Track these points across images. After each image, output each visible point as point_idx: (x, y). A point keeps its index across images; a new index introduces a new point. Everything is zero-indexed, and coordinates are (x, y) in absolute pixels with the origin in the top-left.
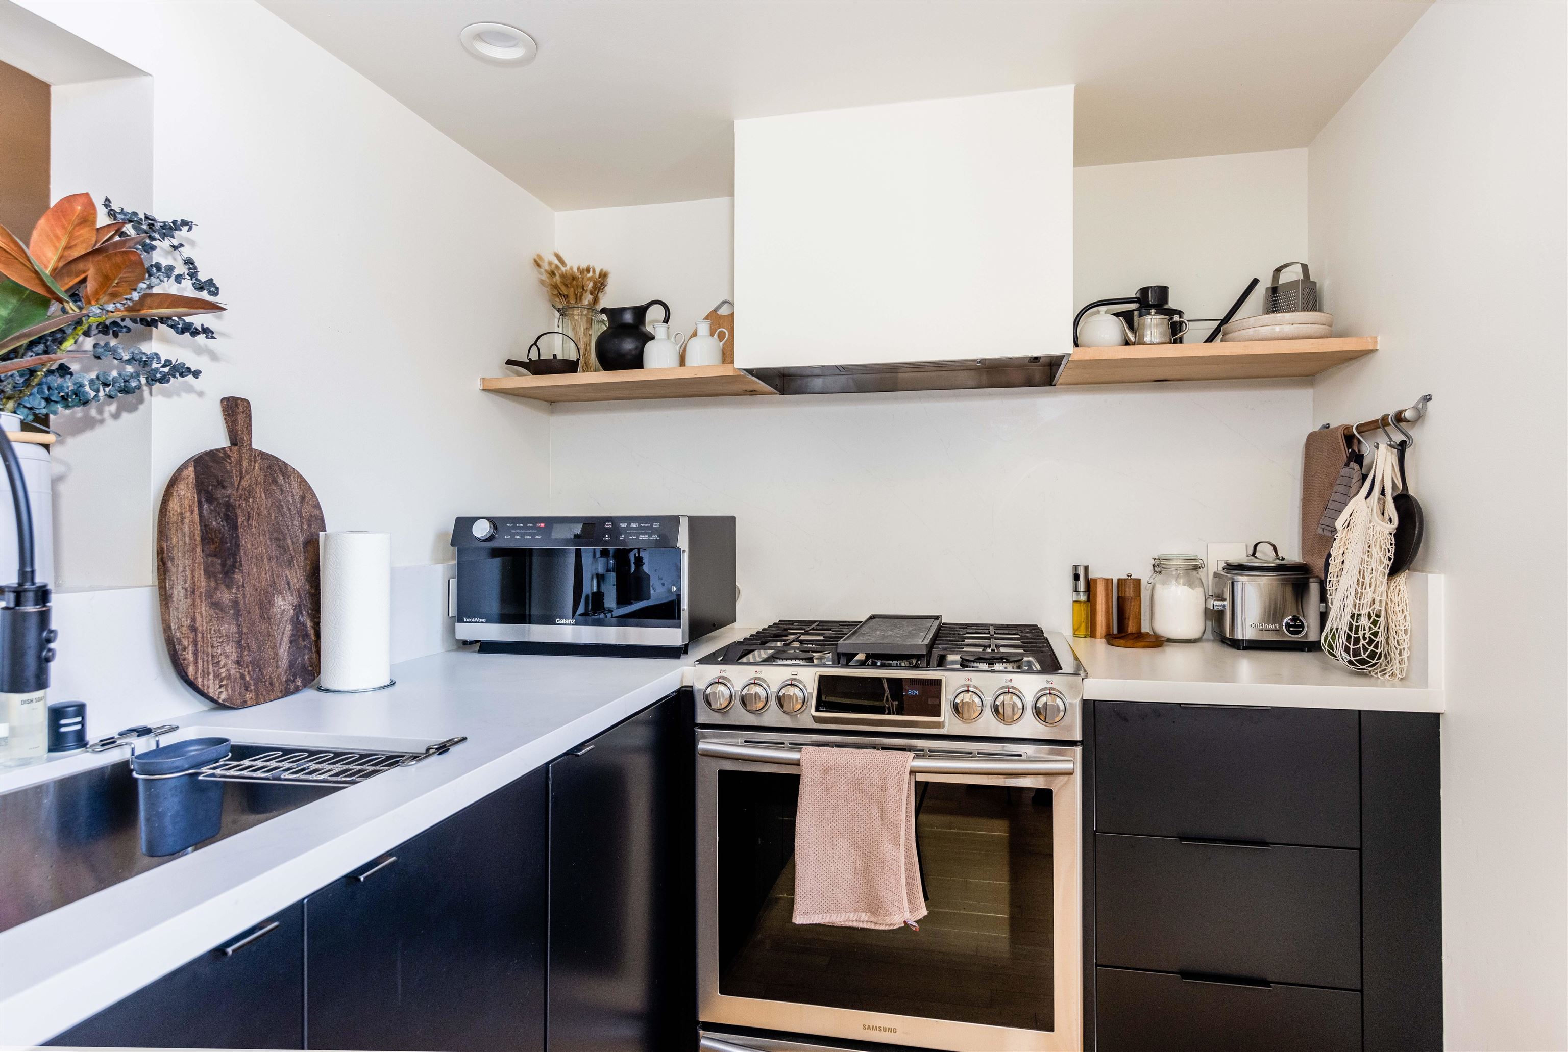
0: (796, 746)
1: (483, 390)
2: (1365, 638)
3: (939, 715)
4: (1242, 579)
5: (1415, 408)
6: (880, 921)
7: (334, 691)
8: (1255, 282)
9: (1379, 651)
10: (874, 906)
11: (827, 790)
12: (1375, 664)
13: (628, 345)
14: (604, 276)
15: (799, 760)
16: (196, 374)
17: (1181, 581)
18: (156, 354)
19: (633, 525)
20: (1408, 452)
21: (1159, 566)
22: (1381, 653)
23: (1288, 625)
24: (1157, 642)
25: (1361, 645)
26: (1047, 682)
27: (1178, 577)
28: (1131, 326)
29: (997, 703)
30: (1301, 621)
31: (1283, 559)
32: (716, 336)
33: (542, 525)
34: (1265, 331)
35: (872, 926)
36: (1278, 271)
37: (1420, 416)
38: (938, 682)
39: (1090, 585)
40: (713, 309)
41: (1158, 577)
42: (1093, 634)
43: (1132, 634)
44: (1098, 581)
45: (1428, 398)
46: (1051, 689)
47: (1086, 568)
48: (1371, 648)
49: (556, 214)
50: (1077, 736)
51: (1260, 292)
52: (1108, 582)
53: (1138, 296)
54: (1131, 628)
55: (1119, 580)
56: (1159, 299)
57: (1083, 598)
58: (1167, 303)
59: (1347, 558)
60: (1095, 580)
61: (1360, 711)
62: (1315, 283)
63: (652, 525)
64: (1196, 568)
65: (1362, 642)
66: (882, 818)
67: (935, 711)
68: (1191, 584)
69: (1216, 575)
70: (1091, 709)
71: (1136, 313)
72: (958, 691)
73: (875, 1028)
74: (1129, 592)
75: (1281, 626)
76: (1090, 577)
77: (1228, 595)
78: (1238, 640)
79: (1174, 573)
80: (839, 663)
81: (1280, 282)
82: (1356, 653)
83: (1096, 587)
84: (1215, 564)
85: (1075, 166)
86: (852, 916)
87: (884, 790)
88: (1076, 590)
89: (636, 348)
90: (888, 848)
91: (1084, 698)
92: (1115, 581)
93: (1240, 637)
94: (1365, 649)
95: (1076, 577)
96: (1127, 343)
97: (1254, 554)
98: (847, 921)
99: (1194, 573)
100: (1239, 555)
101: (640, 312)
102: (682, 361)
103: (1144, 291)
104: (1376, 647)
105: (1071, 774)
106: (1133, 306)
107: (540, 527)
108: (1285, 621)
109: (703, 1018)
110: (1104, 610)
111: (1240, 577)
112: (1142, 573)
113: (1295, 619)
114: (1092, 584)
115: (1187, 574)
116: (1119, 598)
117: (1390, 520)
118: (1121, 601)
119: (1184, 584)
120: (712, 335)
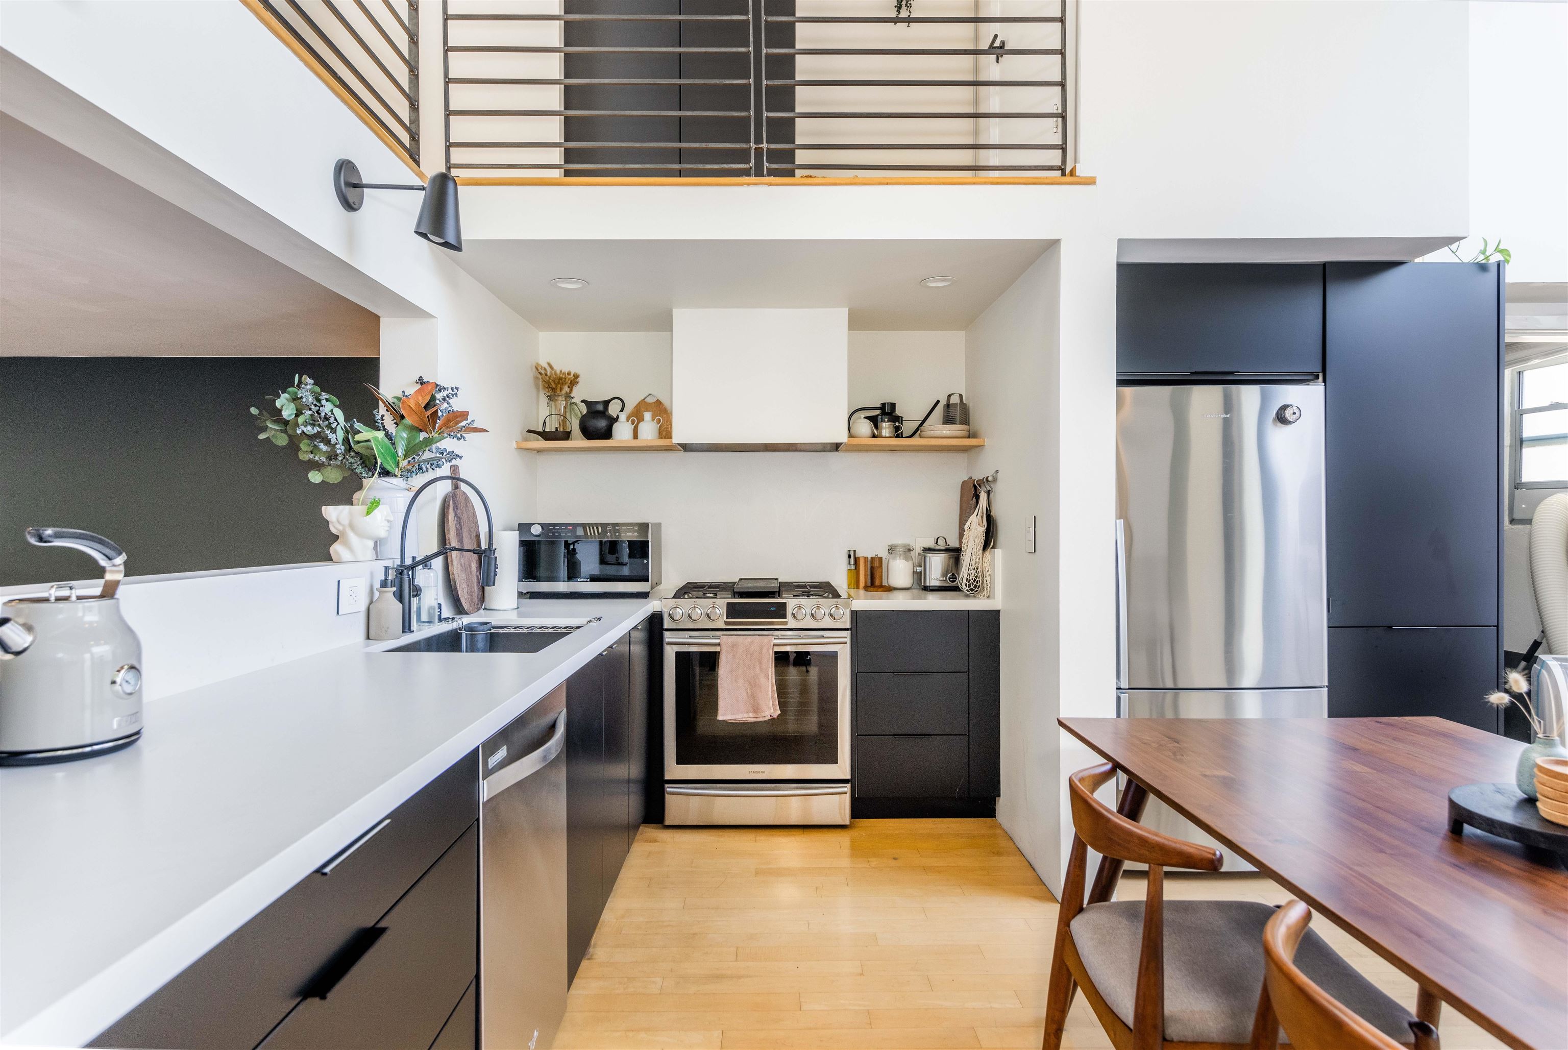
0: (718, 637)
1: (517, 448)
2: (972, 579)
3: (786, 618)
4: (929, 555)
5: (993, 476)
6: (759, 715)
7: (496, 610)
8: (938, 402)
9: (978, 585)
10: (756, 710)
11: (734, 656)
12: (977, 591)
13: (602, 424)
14: (576, 376)
15: (719, 643)
16: (461, 458)
17: (902, 558)
18: (445, 449)
19: (623, 528)
20: (991, 495)
21: (891, 550)
22: (979, 586)
23: (950, 578)
24: (890, 589)
25: (971, 582)
26: (835, 602)
27: (900, 555)
28: (876, 427)
29: (812, 612)
30: (955, 576)
31: (949, 545)
32: (655, 421)
33: (571, 528)
34: (938, 433)
35: (755, 720)
36: (949, 396)
37: (995, 480)
38: (785, 604)
39: (856, 560)
40: (643, 399)
41: (890, 555)
42: (858, 587)
43: (878, 586)
44: (861, 558)
45: (997, 472)
46: (836, 605)
47: (855, 551)
48: (975, 583)
49: (540, 333)
50: (849, 626)
51: (940, 407)
52: (866, 559)
53: (881, 406)
54: (877, 583)
55: (871, 558)
56: (891, 410)
57: (853, 567)
58: (895, 411)
59: (969, 543)
60: (859, 558)
61: (968, 611)
62: (966, 404)
63: (634, 528)
64: (909, 550)
65: (972, 581)
66: (760, 667)
67: (784, 616)
68: (907, 559)
69: (919, 554)
70: (855, 614)
71: (880, 417)
72: (794, 607)
73: (754, 772)
74: (877, 564)
75: (946, 578)
76: (857, 556)
77: (923, 565)
78: (927, 586)
79: (899, 553)
80: (734, 597)
81: (951, 403)
82: (969, 586)
83: (859, 562)
84: (919, 550)
85: (848, 330)
86: (746, 715)
87: (761, 653)
88: (849, 563)
89: (607, 426)
90: (763, 680)
91: (852, 609)
92: (869, 558)
93: (928, 585)
94: (973, 584)
95: (850, 556)
96: (874, 436)
97: (937, 543)
98: (742, 718)
99: (908, 553)
100: (930, 543)
101: (606, 403)
102: (636, 436)
103: (884, 404)
104: (977, 583)
105: (846, 643)
106: (878, 412)
107: (569, 529)
108: (949, 576)
109: (667, 777)
110: (864, 574)
111: (928, 554)
112: (883, 553)
113: (953, 575)
114: (857, 560)
115: (905, 554)
116: (871, 567)
117: (984, 526)
118: (872, 568)
119: (903, 559)
120: (653, 420)
